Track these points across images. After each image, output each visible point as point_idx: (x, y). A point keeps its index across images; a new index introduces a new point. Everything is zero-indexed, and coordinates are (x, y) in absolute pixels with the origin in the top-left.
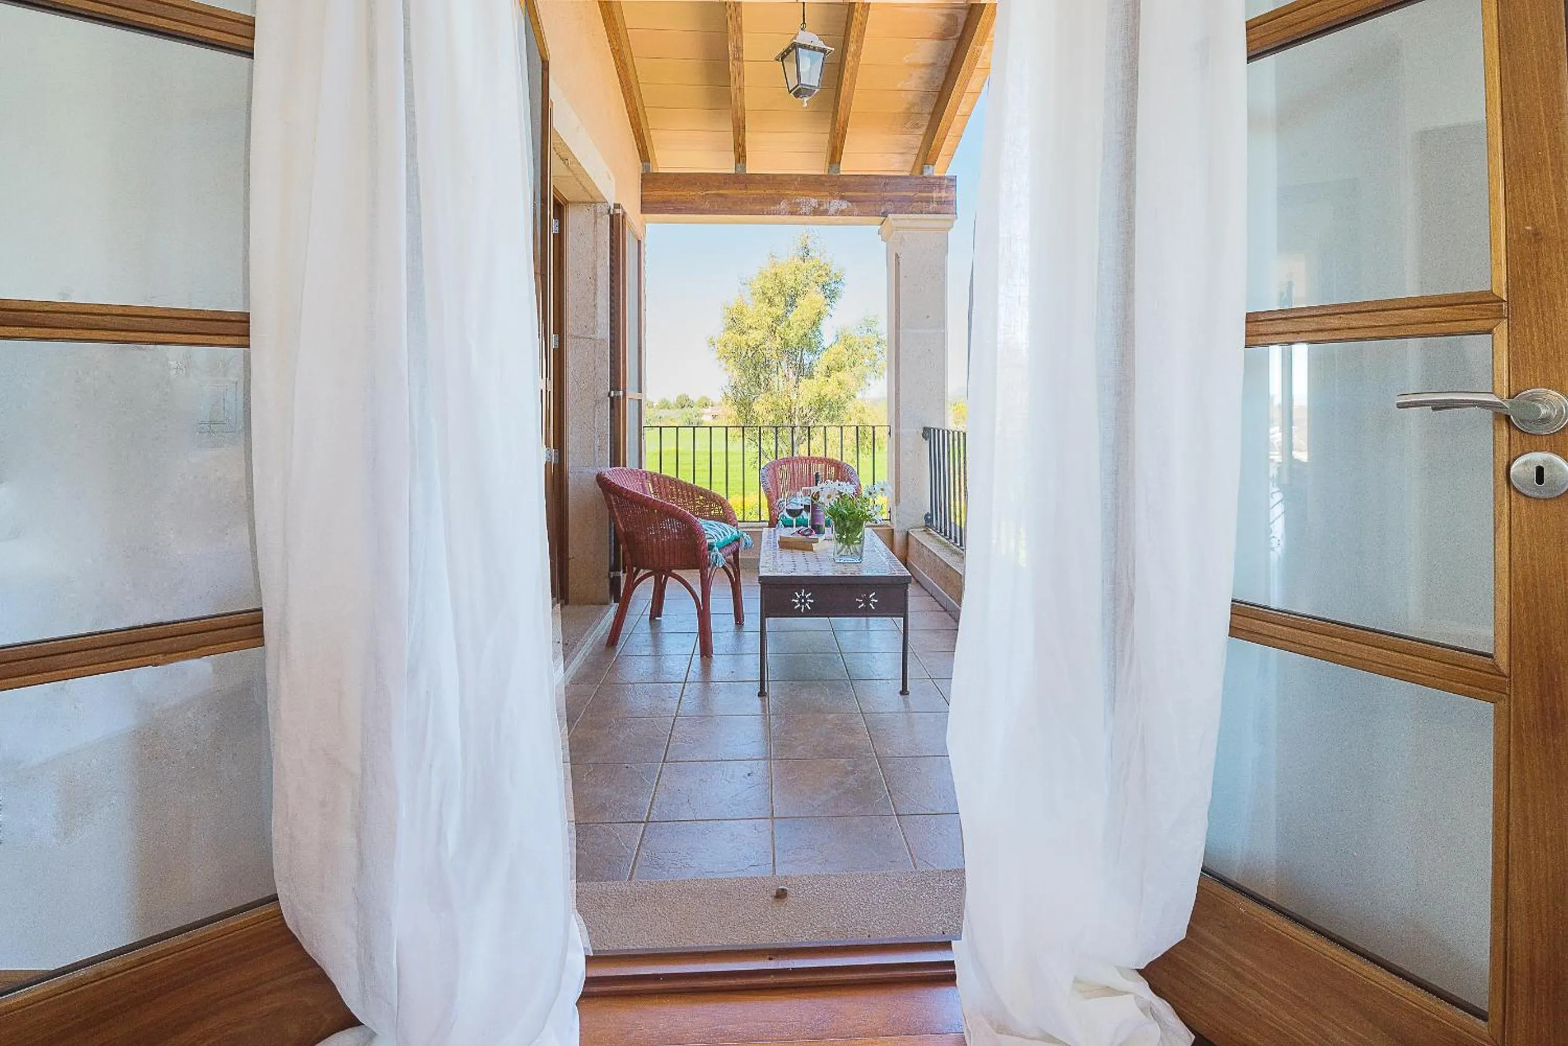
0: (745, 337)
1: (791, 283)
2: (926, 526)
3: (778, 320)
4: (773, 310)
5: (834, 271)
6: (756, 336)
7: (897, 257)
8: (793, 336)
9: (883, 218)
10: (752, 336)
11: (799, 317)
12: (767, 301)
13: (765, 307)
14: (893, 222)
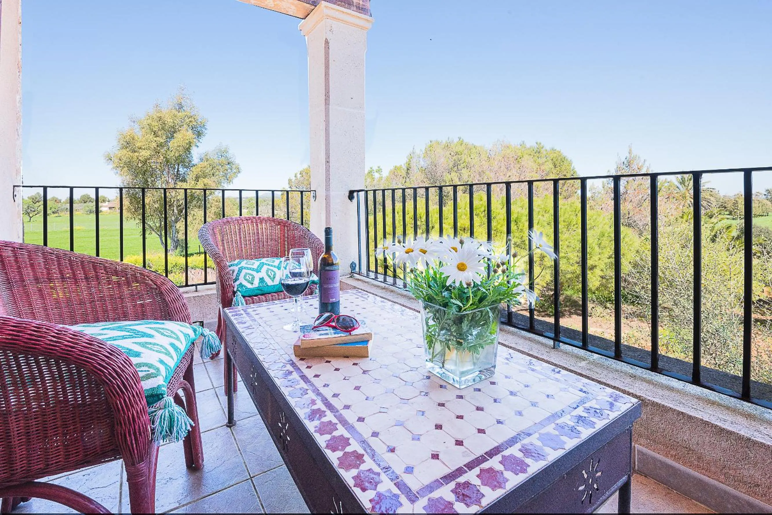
0: (136, 154)
1: (171, 124)
2: (352, 272)
3: (161, 145)
4: (158, 139)
5: (200, 120)
6: (146, 154)
7: (327, 42)
8: (171, 155)
9: (313, 7)
10: (141, 154)
11: (176, 145)
12: (153, 133)
13: (151, 137)
14: (325, 9)
